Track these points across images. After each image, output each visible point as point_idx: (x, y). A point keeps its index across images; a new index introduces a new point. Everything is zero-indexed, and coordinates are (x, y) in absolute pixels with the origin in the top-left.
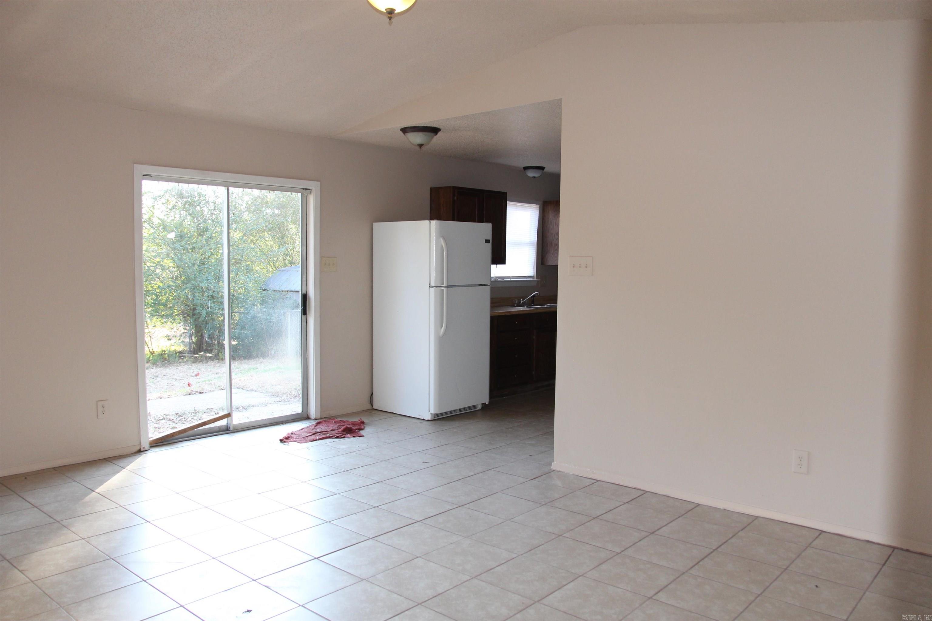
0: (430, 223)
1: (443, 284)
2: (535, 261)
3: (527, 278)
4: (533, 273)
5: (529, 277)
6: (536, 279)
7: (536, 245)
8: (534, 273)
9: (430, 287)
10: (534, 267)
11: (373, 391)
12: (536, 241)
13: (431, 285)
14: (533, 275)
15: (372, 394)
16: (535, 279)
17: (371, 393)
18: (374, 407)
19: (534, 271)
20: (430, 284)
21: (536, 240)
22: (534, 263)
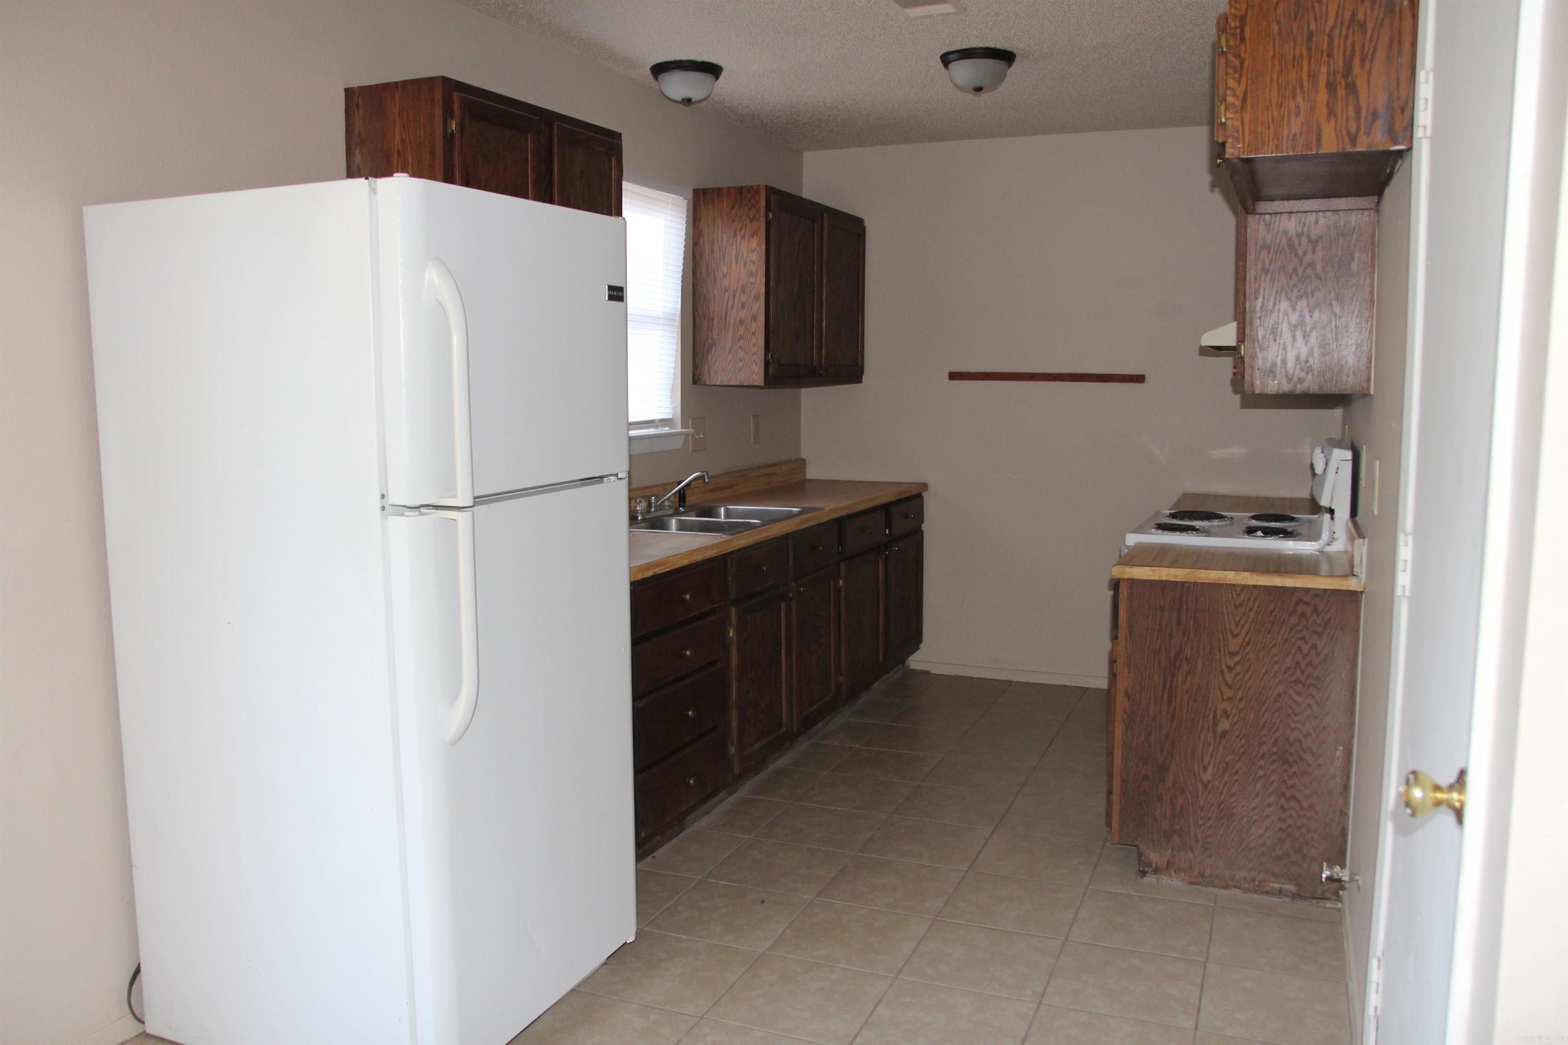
0: (374, 191)
1: (454, 496)
2: (675, 374)
3: (656, 427)
4: (670, 411)
5: (663, 423)
6: (682, 428)
7: (678, 323)
8: (674, 409)
9: (383, 508)
10: (673, 390)
11: (138, 956)
12: (679, 312)
13: (393, 499)
14: (671, 417)
15: (137, 971)
16: (679, 430)
17: (136, 966)
18: (151, 1028)
19: (672, 402)
20: (383, 496)
21: (679, 306)
22: (674, 379)
